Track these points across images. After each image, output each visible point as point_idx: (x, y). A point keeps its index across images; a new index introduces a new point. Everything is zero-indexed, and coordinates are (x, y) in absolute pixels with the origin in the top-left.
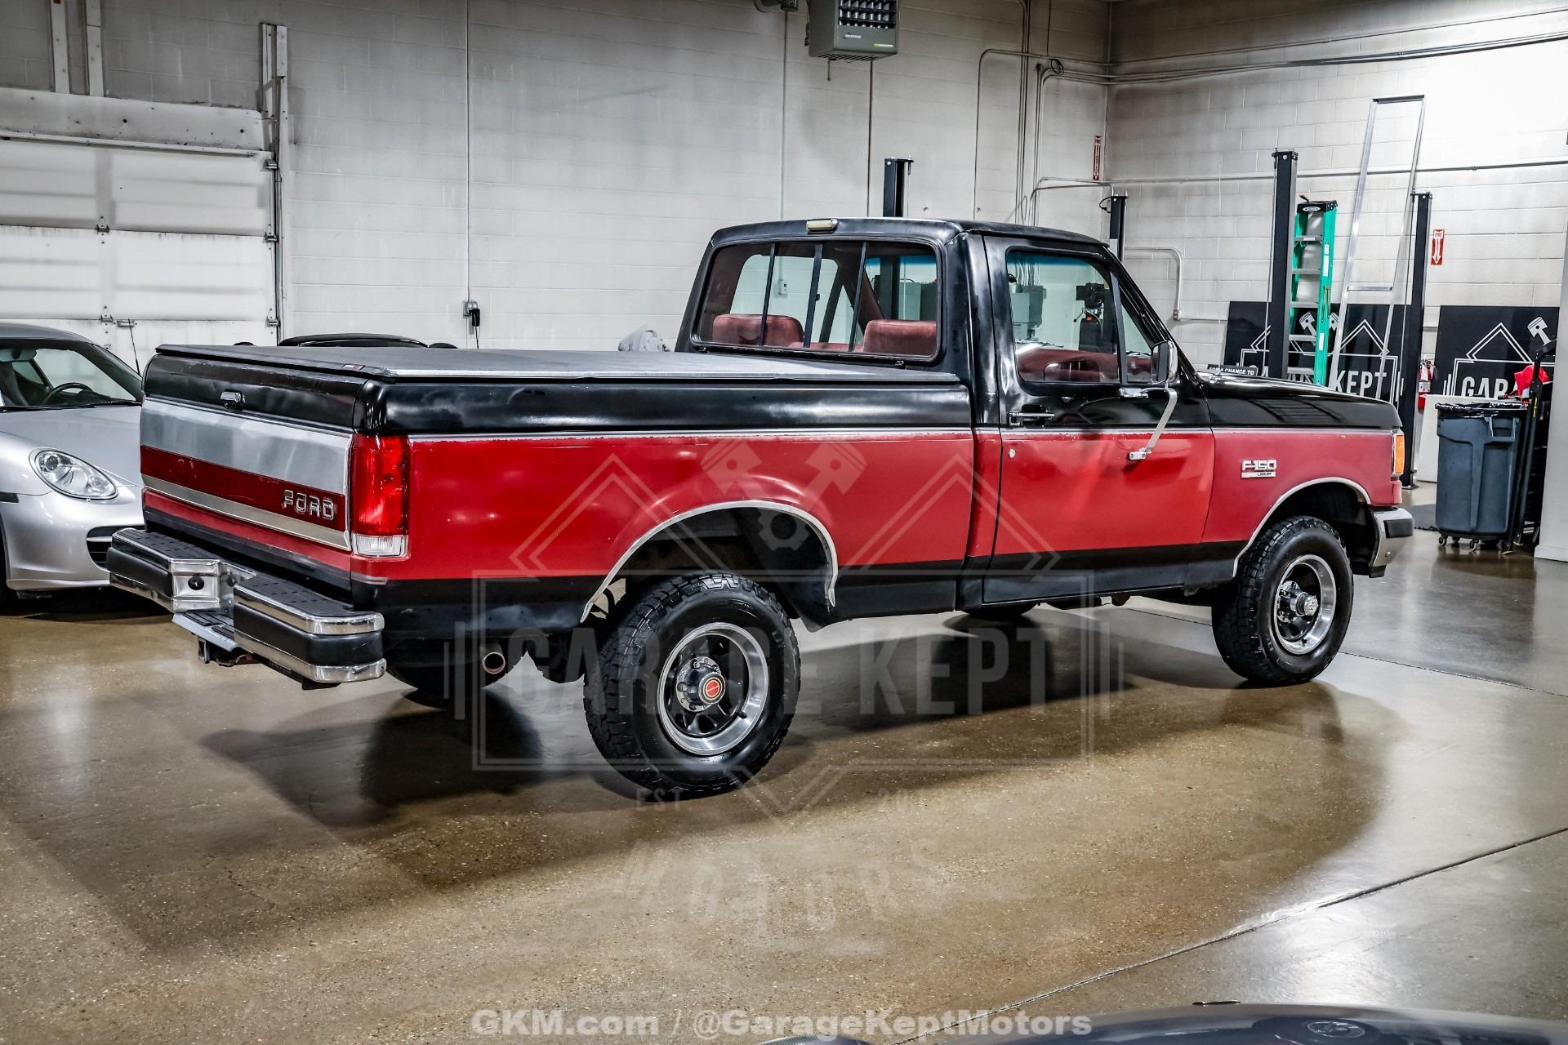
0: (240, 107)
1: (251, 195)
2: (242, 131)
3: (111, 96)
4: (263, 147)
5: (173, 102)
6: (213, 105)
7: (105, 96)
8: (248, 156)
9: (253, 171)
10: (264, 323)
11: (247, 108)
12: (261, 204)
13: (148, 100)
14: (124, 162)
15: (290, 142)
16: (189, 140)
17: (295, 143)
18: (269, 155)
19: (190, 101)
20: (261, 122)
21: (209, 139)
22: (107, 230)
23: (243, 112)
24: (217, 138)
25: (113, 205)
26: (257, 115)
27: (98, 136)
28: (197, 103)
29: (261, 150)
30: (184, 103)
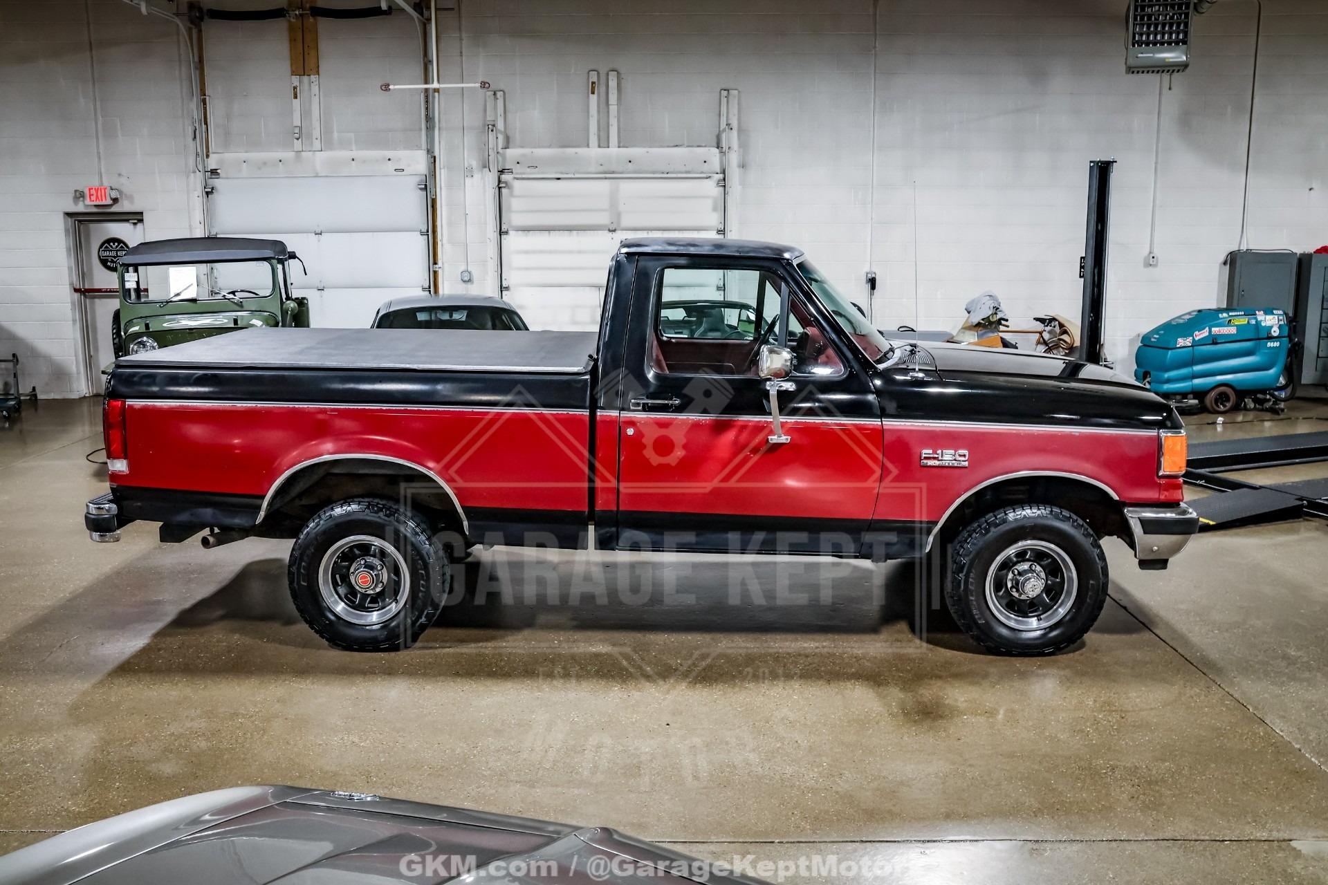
0: (705, 146)
1: (709, 204)
2: (705, 162)
3: (624, 147)
4: (719, 171)
5: (662, 147)
6: (688, 146)
7: (619, 147)
8: (707, 178)
9: (710, 188)
10: (715, 288)
11: (710, 147)
12: (715, 209)
13: (644, 147)
14: (627, 187)
15: (739, 166)
16: (670, 170)
17: (743, 167)
18: (721, 176)
19: (672, 145)
20: (718, 155)
21: (684, 169)
22: (614, 231)
23: (707, 149)
24: (687, 168)
25: (619, 215)
26: (717, 151)
27: (613, 172)
28: (677, 146)
29: (717, 173)
30: (668, 147)
